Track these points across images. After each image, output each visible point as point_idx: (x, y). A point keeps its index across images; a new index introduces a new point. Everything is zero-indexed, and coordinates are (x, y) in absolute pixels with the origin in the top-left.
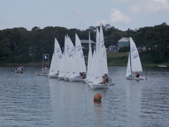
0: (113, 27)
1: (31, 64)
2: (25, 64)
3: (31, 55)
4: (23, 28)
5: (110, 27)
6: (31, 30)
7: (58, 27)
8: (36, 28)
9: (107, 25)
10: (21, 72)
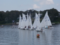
0: (35, 10)
1: (6, 24)
2: (4, 24)
3: (6, 21)
4: (3, 11)
5: (34, 10)
6: (6, 12)
7: (16, 11)
8: (7, 11)
9: (33, 9)
10: (3, 27)
